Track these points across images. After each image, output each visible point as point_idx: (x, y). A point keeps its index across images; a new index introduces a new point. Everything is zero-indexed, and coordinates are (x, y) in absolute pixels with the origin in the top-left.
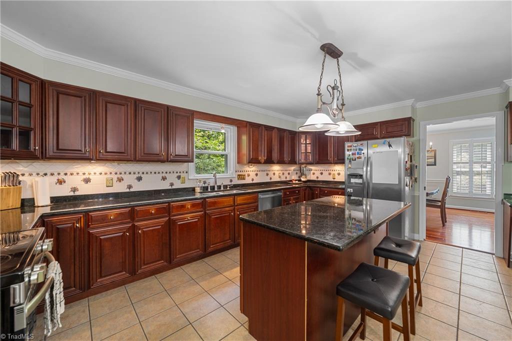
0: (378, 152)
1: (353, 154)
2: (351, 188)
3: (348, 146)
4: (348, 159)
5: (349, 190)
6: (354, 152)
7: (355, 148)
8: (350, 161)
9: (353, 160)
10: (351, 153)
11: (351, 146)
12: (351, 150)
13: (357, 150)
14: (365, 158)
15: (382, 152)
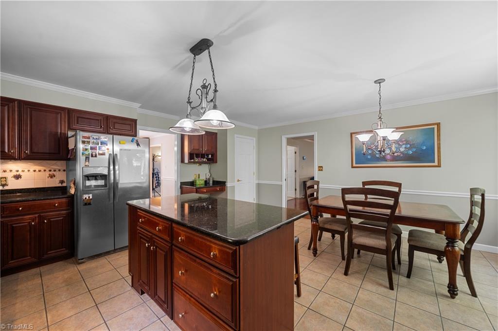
0: (125, 150)
1: (92, 148)
2: (88, 194)
3: (84, 137)
4: (83, 154)
5: (86, 196)
6: (93, 146)
7: (95, 141)
8: (87, 158)
9: (92, 156)
10: (89, 147)
11: (89, 138)
12: (89, 142)
13: (98, 144)
14: (110, 154)
15: (130, 150)
